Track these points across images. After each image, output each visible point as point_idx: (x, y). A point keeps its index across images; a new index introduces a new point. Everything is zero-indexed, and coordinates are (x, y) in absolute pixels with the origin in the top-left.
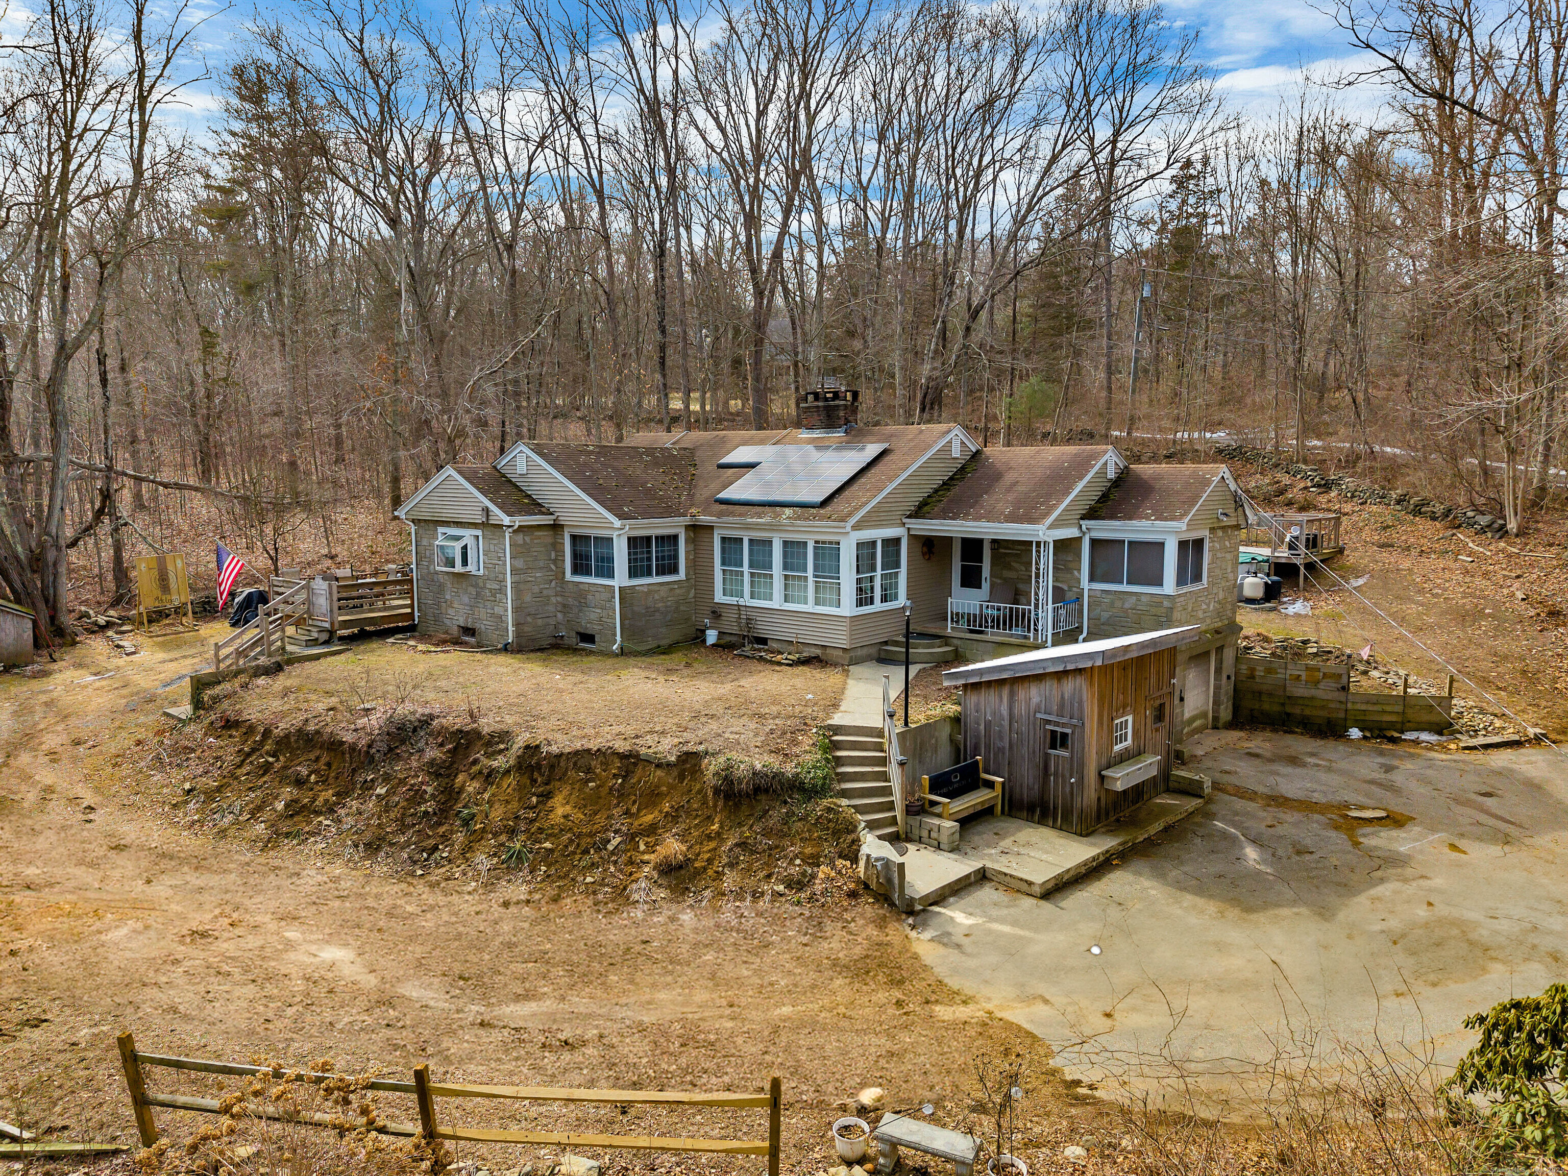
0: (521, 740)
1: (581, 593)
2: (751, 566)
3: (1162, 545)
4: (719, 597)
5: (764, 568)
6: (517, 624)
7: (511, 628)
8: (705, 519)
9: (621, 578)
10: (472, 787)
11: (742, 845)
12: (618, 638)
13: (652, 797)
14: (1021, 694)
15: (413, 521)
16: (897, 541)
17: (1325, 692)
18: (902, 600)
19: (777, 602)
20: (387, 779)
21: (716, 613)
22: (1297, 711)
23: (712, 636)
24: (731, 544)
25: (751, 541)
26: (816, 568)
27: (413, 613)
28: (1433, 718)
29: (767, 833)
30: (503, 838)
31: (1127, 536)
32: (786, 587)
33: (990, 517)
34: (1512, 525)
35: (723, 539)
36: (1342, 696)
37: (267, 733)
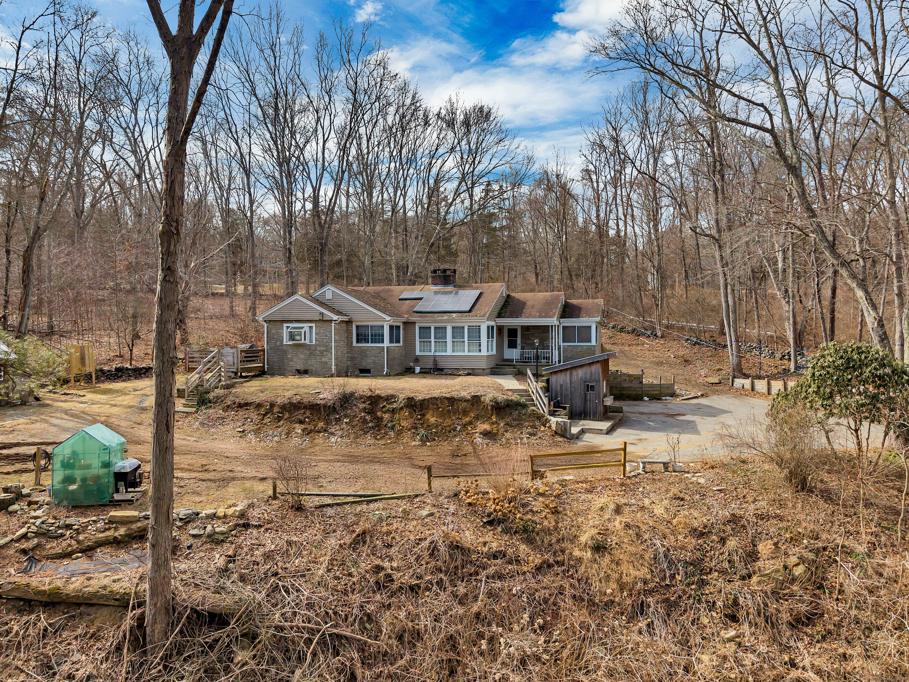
0: (402, 396)
1: (363, 352)
2: (435, 338)
3: (590, 327)
4: (418, 353)
5: (442, 338)
6: (336, 365)
7: (333, 367)
8: (413, 319)
9: (386, 343)
10: (386, 416)
11: (507, 424)
12: (386, 369)
13: (465, 413)
14: (574, 373)
15: (265, 321)
16: (493, 327)
17: (635, 384)
18: (494, 352)
19: (449, 352)
20: (346, 416)
21: (417, 360)
22: (625, 392)
23: (418, 370)
24: (425, 331)
25: (435, 328)
26: (469, 337)
27: (264, 366)
28: (670, 392)
29: (515, 420)
30: (413, 431)
31: (576, 325)
32: (453, 346)
33: (530, 316)
34: (659, 334)
35: (420, 328)
36: (640, 385)
37: (272, 405)
